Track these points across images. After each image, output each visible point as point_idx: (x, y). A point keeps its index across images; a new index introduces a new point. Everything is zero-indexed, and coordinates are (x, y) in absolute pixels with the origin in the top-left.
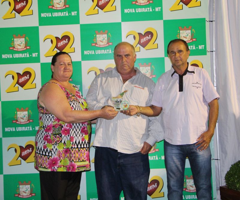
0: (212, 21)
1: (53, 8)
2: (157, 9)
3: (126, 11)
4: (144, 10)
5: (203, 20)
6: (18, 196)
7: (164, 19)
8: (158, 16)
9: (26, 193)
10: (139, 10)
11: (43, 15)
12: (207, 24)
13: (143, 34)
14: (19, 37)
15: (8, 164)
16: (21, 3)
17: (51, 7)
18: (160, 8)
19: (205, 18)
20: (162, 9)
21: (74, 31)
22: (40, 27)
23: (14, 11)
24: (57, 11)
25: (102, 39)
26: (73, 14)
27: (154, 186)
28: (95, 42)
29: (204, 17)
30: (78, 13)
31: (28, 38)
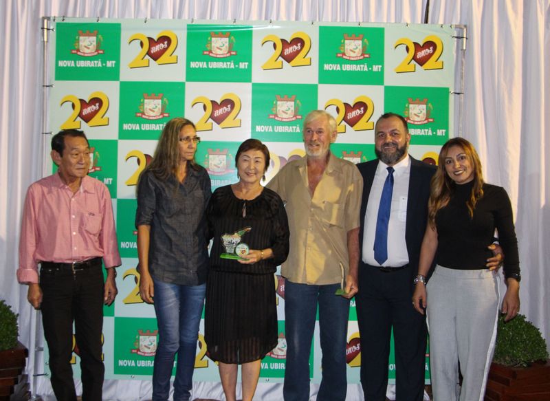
0: (458, 94)
1: (211, 54)
2: (376, 68)
3: (326, 67)
4: (354, 68)
5: (445, 91)
6: (137, 353)
7: (386, 83)
8: (377, 79)
9: (149, 348)
10: (347, 68)
11: (193, 65)
12: (452, 98)
13: (352, 106)
14: (153, 97)
15: (123, 301)
16: (159, 44)
17: (208, 53)
18: (380, 66)
19: (448, 89)
20: (382, 69)
21: (242, 93)
22: (188, 84)
23: (147, 56)
24: (217, 59)
25: (285, 109)
26: (242, 65)
27: (355, 348)
28: (274, 112)
29: (447, 87)
30: (250, 66)
31: (167, 99)
